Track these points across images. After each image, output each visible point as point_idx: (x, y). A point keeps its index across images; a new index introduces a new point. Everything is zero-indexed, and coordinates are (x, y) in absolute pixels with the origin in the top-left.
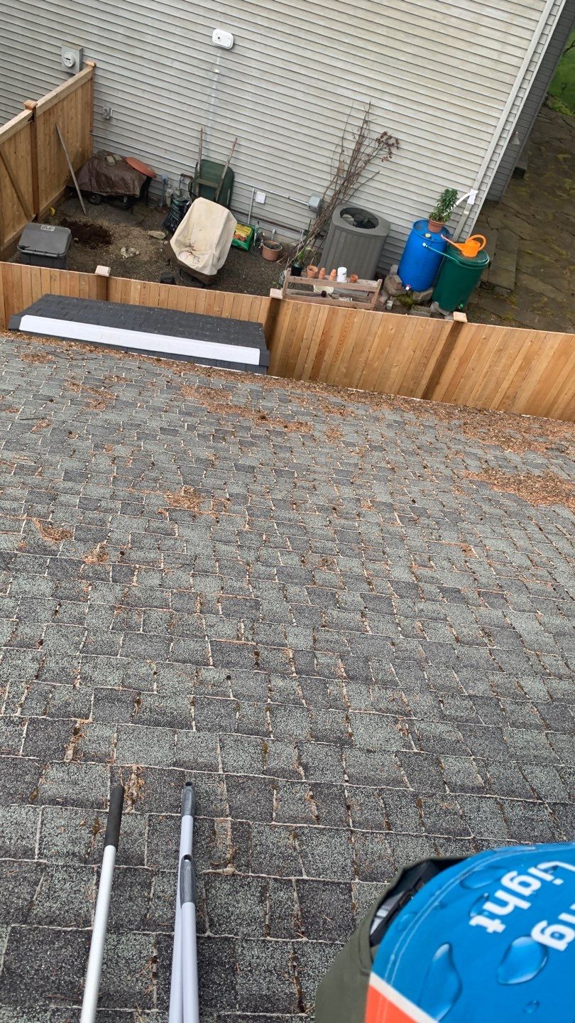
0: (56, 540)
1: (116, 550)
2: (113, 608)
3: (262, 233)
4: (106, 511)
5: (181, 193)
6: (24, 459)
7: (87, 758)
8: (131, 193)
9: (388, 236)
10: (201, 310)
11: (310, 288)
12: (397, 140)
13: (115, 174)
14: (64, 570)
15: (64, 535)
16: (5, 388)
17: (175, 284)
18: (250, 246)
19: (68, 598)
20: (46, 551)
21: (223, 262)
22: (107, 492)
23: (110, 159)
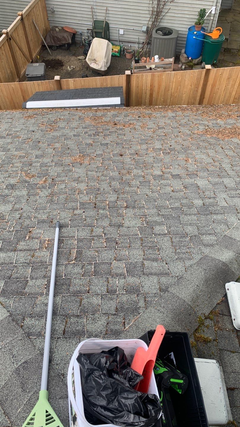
0: (30, 178)
1: (51, 178)
2: (47, 196)
3: (124, 47)
4: (49, 166)
5: (88, 37)
6: (21, 153)
7: (33, 238)
8: (68, 42)
9: (178, 37)
10: (99, 86)
11: (145, 67)
13: (60, 36)
14: (31, 187)
15: (33, 176)
16: (17, 130)
17: (88, 77)
18: (120, 55)
19: (32, 195)
20: (26, 182)
21: (109, 64)
22: (50, 160)
23: (57, 29)
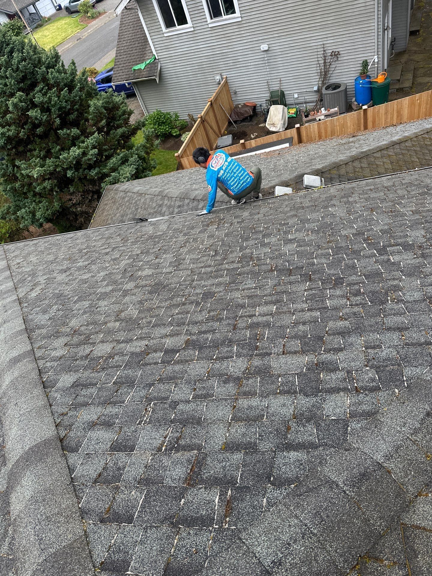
3: (300, 108)
5: (266, 107)
8: (250, 115)
9: (346, 88)
12: (338, 52)
13: (243, 111)
18: (296, 115)
21: (286, 124)
23: (240, 106)
